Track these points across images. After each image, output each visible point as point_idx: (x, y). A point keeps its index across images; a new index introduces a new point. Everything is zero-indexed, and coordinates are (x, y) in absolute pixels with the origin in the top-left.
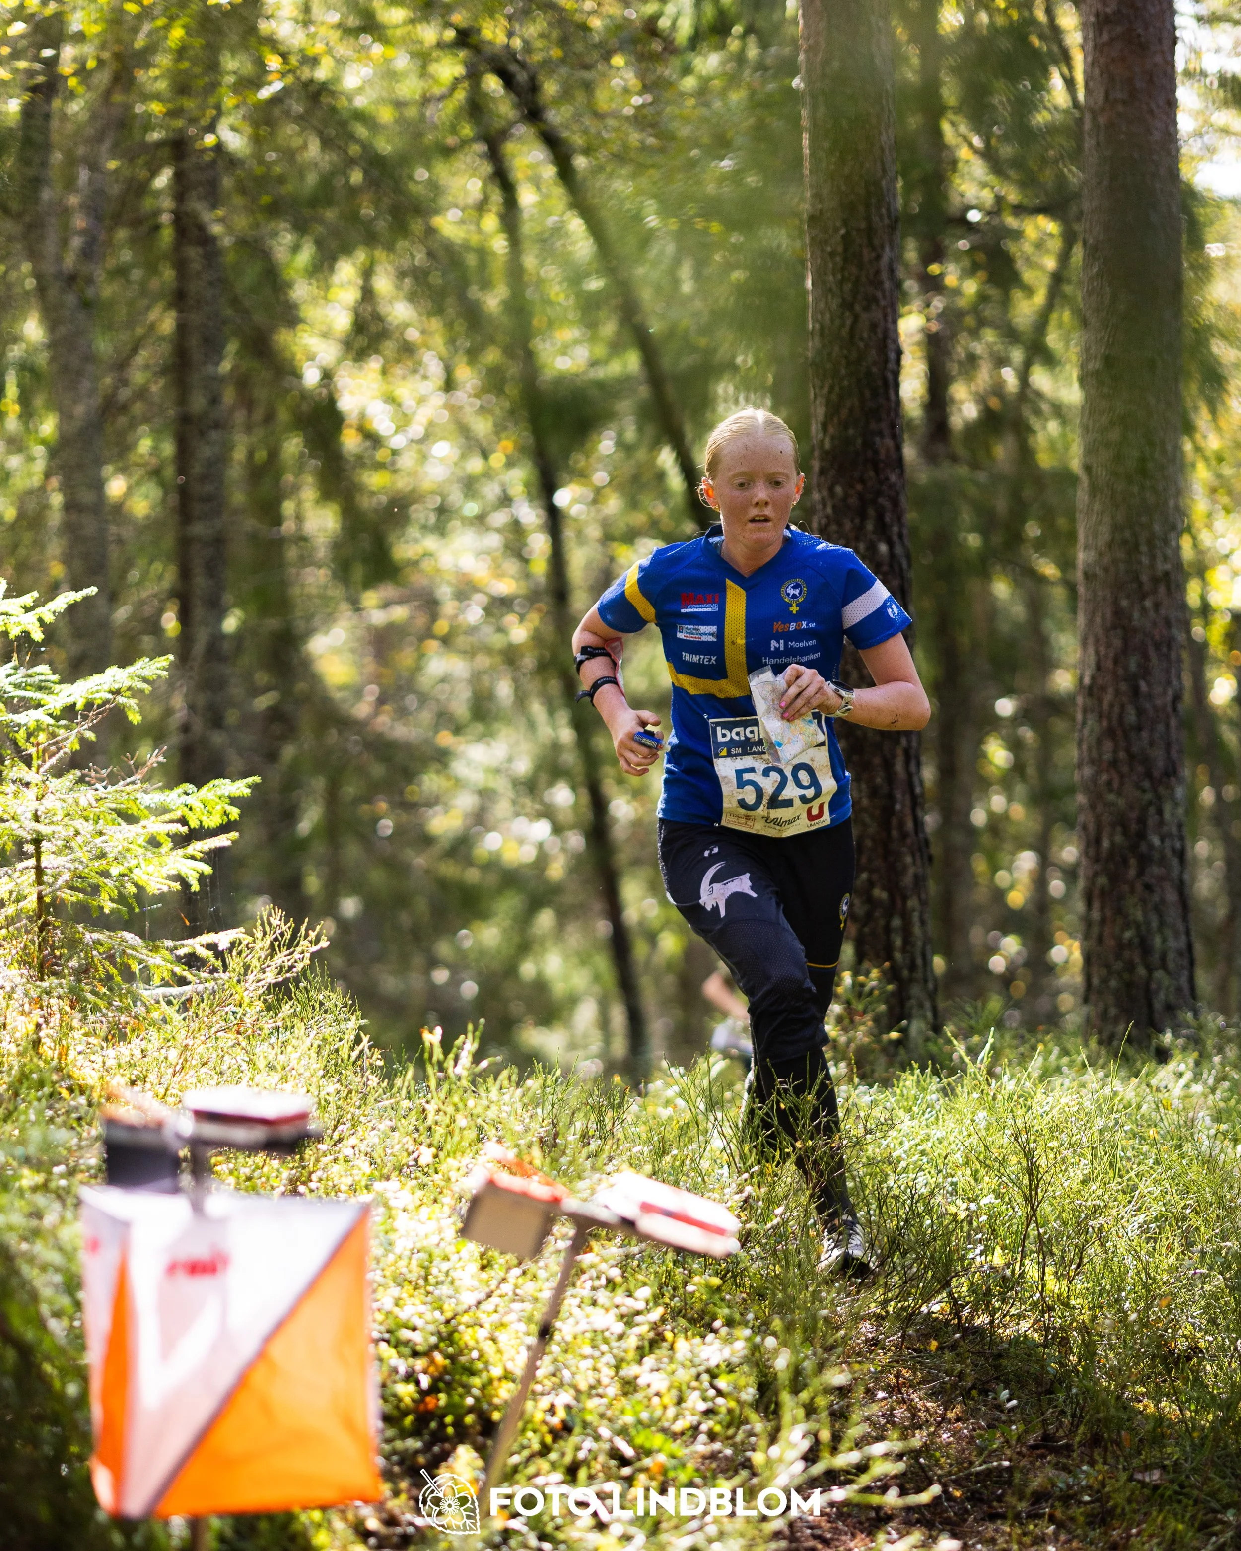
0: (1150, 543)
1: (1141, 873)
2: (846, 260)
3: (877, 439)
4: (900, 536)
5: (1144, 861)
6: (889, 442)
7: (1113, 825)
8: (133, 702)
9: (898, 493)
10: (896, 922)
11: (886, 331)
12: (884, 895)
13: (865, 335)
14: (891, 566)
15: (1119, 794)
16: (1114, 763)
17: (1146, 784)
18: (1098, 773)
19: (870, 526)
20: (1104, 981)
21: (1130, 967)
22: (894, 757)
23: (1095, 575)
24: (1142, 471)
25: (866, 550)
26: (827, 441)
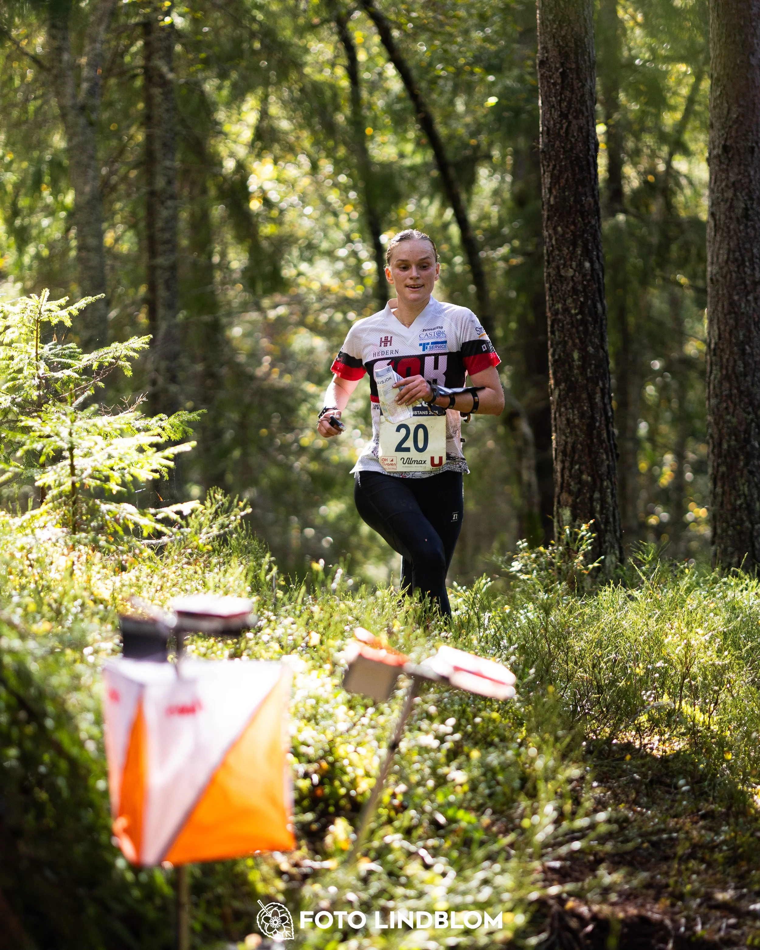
0: (751, 260)
1: (746, 464)
2: (563, 88)
3: (583, 198)
4: (598, 258)
5: (749, 456)
6: (590, 199)
7: (730, 435)
8: (128, 364)
9: (596, 231)
10: (597, 495)
11: (588, 131)
12: (589, 479)
13: (575, 134)
14: (592, 276)
15: (733, 416)
16: (730, 396)
17: (750, 409)
18: (719, 403)
19: (579, 252)
20: (724, 531)
21: (741, 522)
22: (595, 393)
23: (717, 281)
24: (746, 216)
25: (577, 266)
26: (552, 199)
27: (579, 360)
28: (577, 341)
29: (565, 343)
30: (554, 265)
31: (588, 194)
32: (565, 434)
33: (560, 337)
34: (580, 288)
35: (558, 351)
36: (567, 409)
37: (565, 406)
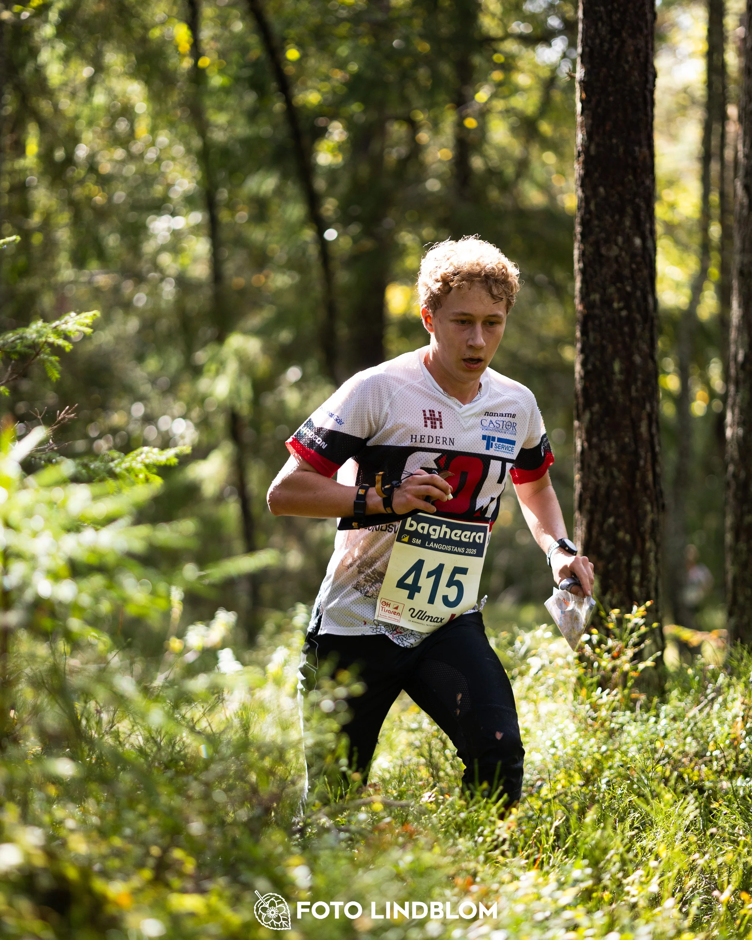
3: (637, 149)
4: (651, 232)
6: (645, 150)
10: (636, 561)
12: (628, 538)
13: (630, 58)
14: (643, 257)
19: (628, 223)
22: (640, 420)
25: (624, 242)
26: (593, 148)
27: (621, 372)
28: (620, 346)
29: (603, 348)
30: (592, 239)
31: (644, 142)
32: (596, 475)
33: (595, 340)
34: (626, 272)
35: (592, 359)
36: (600, 439)
37: (599, 435)
